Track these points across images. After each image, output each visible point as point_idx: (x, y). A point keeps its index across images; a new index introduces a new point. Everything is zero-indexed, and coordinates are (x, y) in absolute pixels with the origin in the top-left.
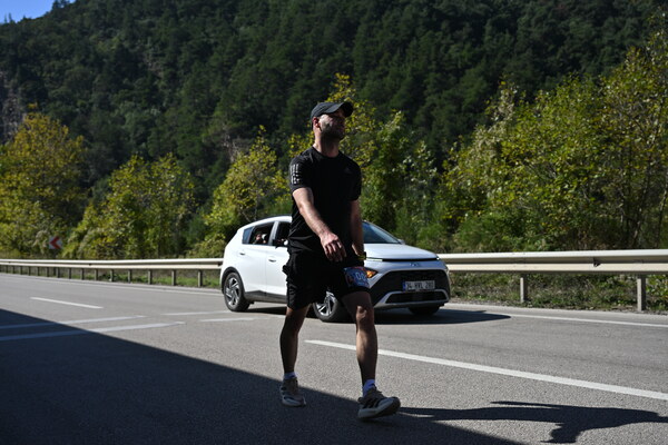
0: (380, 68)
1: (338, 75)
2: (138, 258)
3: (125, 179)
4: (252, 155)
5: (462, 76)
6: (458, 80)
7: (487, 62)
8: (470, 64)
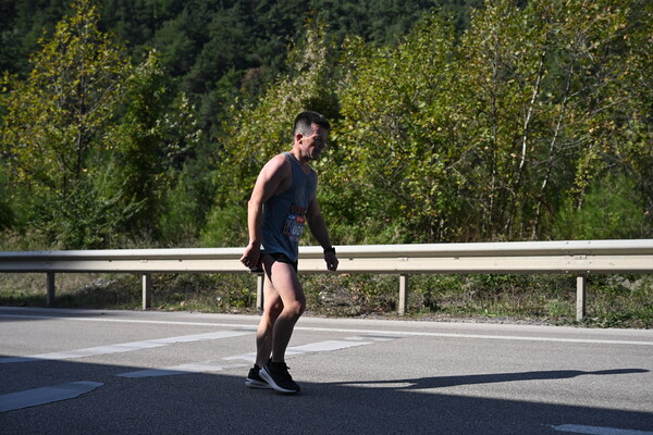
5: (159, 29)
6: (153, 32)
7: (190, 13)
8: (168, 14)
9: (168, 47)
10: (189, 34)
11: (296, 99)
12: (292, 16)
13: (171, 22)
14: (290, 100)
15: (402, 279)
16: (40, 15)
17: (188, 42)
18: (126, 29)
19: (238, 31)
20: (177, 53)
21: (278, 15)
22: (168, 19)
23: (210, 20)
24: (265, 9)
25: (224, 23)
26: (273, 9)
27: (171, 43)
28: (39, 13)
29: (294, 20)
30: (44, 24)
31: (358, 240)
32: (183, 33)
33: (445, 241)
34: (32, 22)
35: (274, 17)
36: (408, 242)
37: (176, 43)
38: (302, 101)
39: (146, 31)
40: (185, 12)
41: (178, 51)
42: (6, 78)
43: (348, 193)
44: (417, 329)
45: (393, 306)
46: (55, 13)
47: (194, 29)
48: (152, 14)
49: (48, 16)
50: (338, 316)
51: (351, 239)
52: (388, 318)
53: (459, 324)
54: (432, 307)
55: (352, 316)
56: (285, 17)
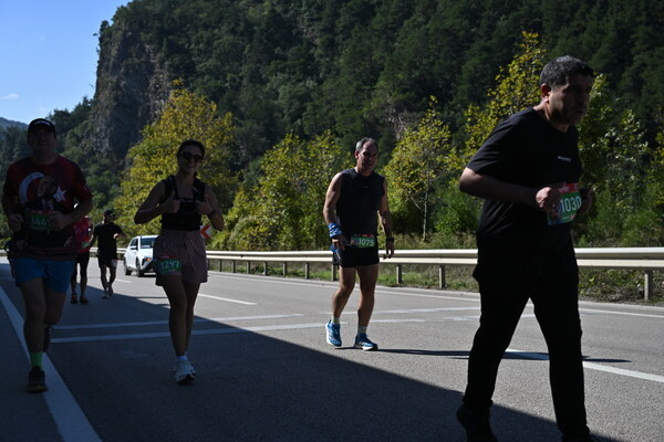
0: (575, 23)
1: (524, 33)
2: (293, 249)
3: (279, 160)
4: (422, 131)
42: (469, 110)
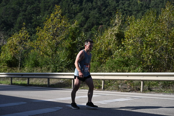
5: (77, 15)
6: (75, 16)
7: (85, 11)
8: (79, 11)
9: (79, 20)
10: (84, 17)
11: (113, 33)
12: (111, 11)
13: (80, 13)
14: (111, 33)
15: (142, 82)
16: (46, 12)
17: (84, 18)
18: (68, 15)
19: (97, 15)
20: (81, 22)
21: (108, 11)
22: (79, 12)
23: (90, 13)
24: (104, 10)
25: (93, 14)
26: (106, 10)
27: (80, 19)
28: (46, 11)
29: (112, 12)
30: (47, 14)
31: (129, 71)
32: (83, 16)
33: (153, 72)
34: (45, 14)
35: (107, 12)
36: (143, 72)
37: (81, 19)
38: (115, 34)
39: (73, 16)
40: (83, 10)
41: (81, 21)
42: (38, 28)
43: (126, 58)
44: (146, 96)
45: (139, 89)
46: (50, 11)
47: (86, 15)
48: (75, 11)
49: (49, 12)
50: (124, 92)
51: (127, 71)
52: (138, 93)
53: (158, 95)
54: (150, 90)
55: (128, 92)
56: (110, 12)
